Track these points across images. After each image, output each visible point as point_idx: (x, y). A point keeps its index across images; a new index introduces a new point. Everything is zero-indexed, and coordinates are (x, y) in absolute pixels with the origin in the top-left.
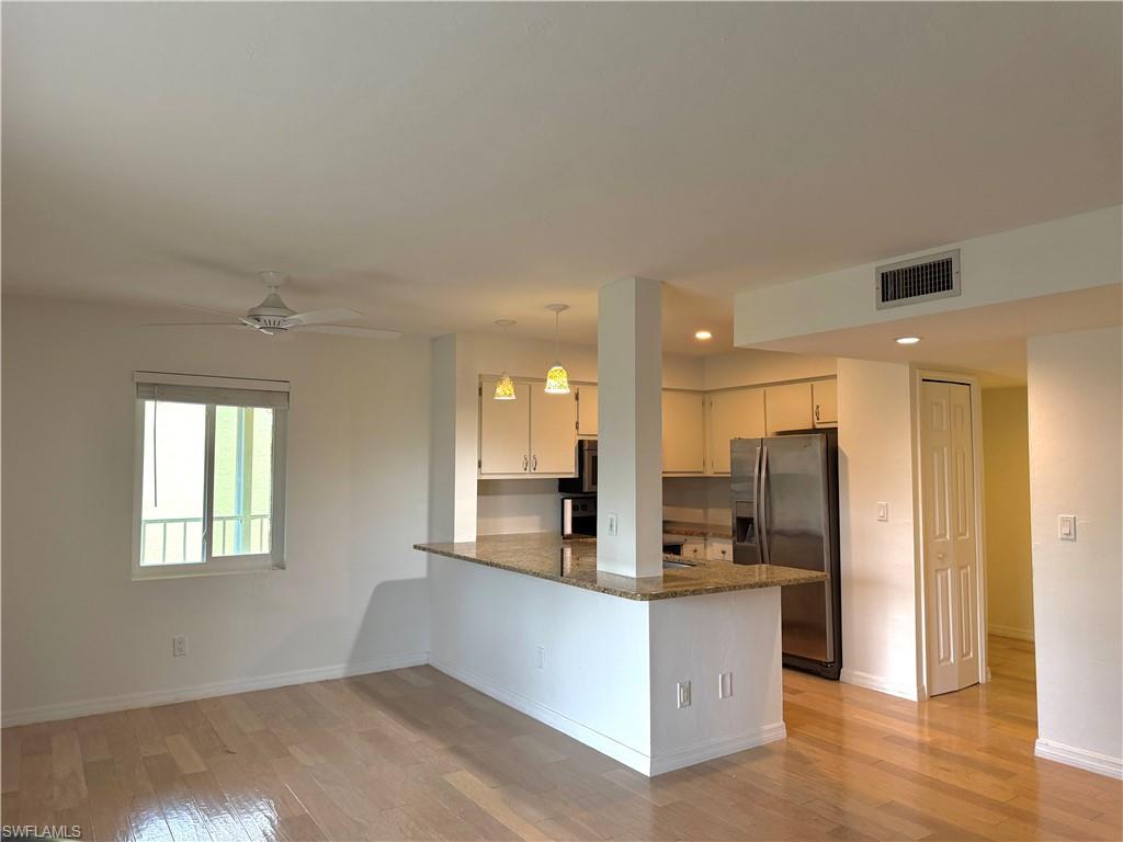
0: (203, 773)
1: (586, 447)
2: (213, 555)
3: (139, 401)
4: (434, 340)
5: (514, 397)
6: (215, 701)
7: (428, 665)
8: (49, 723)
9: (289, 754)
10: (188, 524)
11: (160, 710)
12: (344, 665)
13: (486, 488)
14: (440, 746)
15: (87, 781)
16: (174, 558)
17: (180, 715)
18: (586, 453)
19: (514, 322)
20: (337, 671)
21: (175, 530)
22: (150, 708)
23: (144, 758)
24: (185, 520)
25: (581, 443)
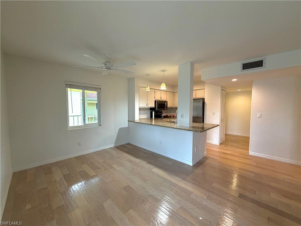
0: (96, 175)
1: (156, 101)
2: (86, 123)
3: (67, 88)
4: (128, 79)
5: (150, 91)
6: (89, 154)
7: (129, 143)
8: (50, 164)
9: (113, 167)
10: (74, 117)
11: (76, 158)
12: (114, 144)
13: (140, 109)
14: (145, 162)
15: (66, 181)
16: (76, 124)
17: (82, 159)
18: (156, 103)
19: (150, 75)
20: (112, 146)
21: (76, 118)
22: (74, 158)
23: (79, 172)
24: (78, 116)
25: (155, 101)
